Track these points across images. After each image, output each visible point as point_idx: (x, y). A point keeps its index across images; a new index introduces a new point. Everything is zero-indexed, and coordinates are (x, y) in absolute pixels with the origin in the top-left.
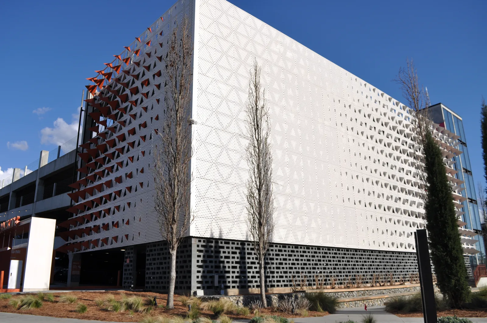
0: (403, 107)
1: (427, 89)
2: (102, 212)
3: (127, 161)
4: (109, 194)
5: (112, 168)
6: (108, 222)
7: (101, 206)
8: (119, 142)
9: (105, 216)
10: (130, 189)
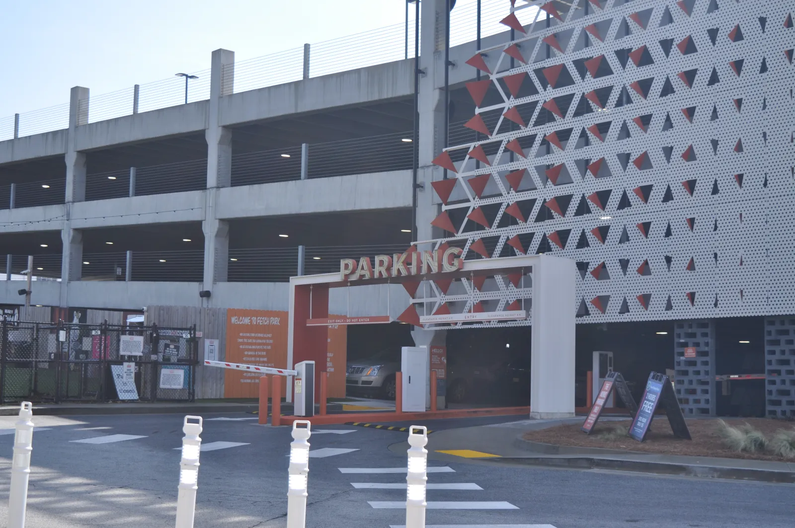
2: (571, 235)
3: (668, 116)
4: (597, 192)
5: (602, 129)
6: (602, 261)
7: (562, 218)
8: (624, 65)
9: (588, 245)
10: (691, 186)
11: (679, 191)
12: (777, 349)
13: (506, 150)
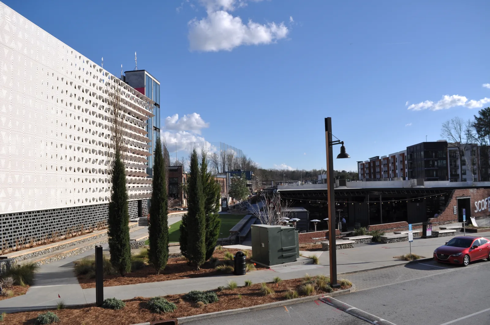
0: (111, 76)
1: (136, 54)
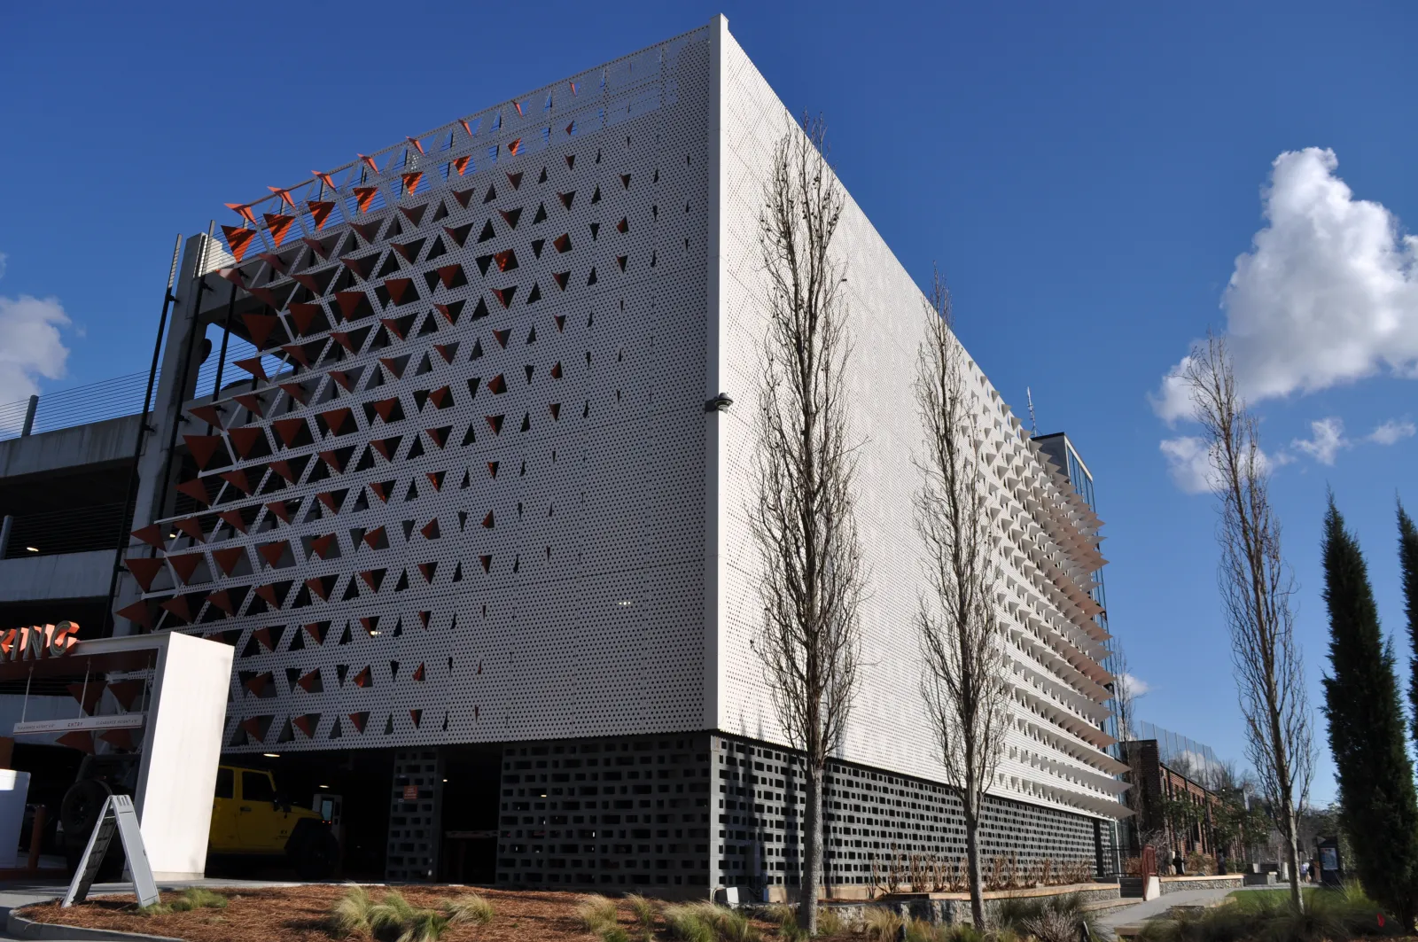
2: (285, 633)
3: (413, 483)
4: (322, 578)
5: (336, 499)
6: (317, 667)
7: (278, 611)
8: (371, 420)
9: (303, 647)
10: (429, 570)
11: (415, 577)
12: (515, 788)
13: (224, 527)
